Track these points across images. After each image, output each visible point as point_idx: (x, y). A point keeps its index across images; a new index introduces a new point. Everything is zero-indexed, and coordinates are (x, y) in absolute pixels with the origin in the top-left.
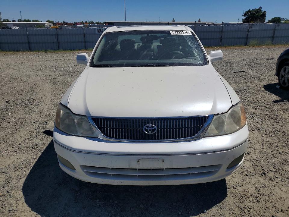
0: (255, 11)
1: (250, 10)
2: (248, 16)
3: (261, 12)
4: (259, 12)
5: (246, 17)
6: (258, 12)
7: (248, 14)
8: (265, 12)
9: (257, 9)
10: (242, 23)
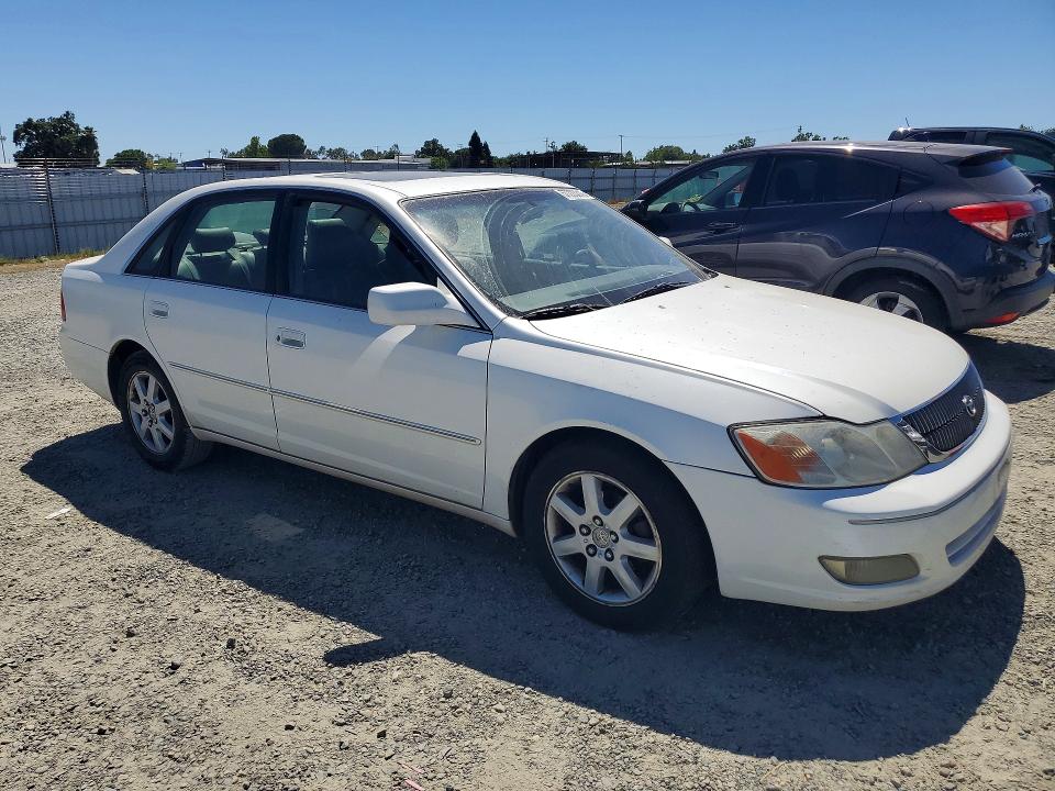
0: (54, 127)
1: (30, 120)
2: (29, 140)
3: (78, 131)
4: (67, 131)
5: (24, 144)
6: (64, 131)
7: (28, 133)
8: (89, 130)
9: (60, 120)
10: (13, 165)
